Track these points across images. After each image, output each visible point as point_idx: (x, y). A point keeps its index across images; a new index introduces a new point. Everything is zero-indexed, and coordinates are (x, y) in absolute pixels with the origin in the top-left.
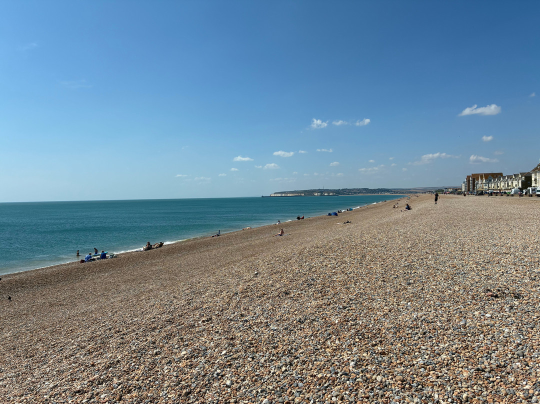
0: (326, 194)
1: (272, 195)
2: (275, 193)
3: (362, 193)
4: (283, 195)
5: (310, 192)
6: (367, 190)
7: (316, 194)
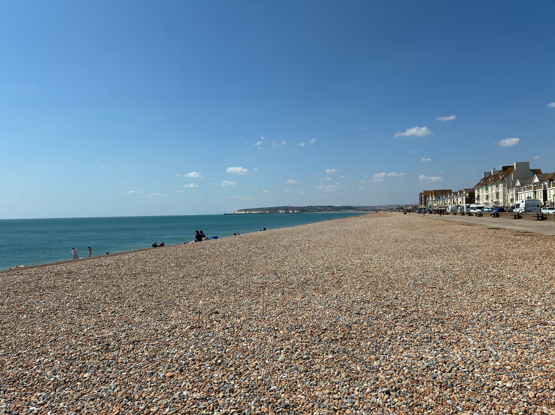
0: (290, 212)
1: (236, 213)
2: (239, 211)
3: (326, 210)
4: (248, 212)
5: (275, 210)
6: (331, 208)
7: (281, 212)
